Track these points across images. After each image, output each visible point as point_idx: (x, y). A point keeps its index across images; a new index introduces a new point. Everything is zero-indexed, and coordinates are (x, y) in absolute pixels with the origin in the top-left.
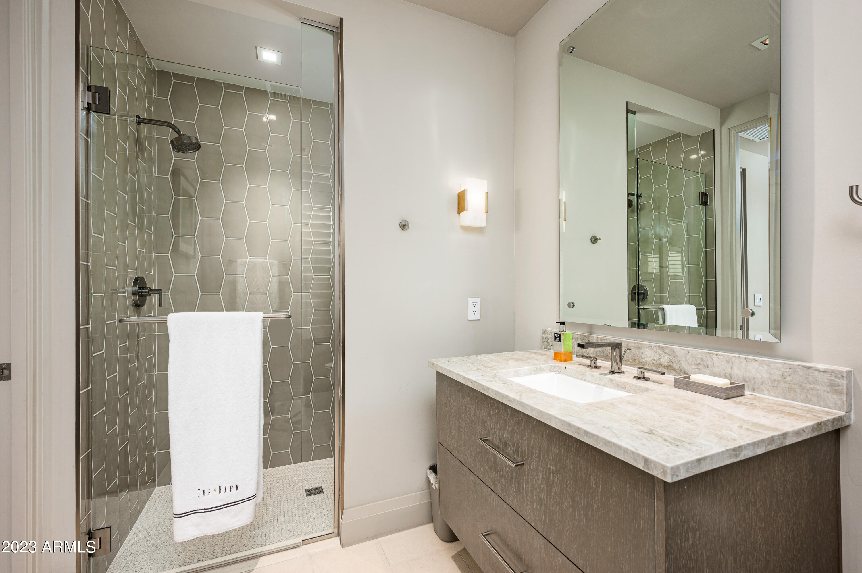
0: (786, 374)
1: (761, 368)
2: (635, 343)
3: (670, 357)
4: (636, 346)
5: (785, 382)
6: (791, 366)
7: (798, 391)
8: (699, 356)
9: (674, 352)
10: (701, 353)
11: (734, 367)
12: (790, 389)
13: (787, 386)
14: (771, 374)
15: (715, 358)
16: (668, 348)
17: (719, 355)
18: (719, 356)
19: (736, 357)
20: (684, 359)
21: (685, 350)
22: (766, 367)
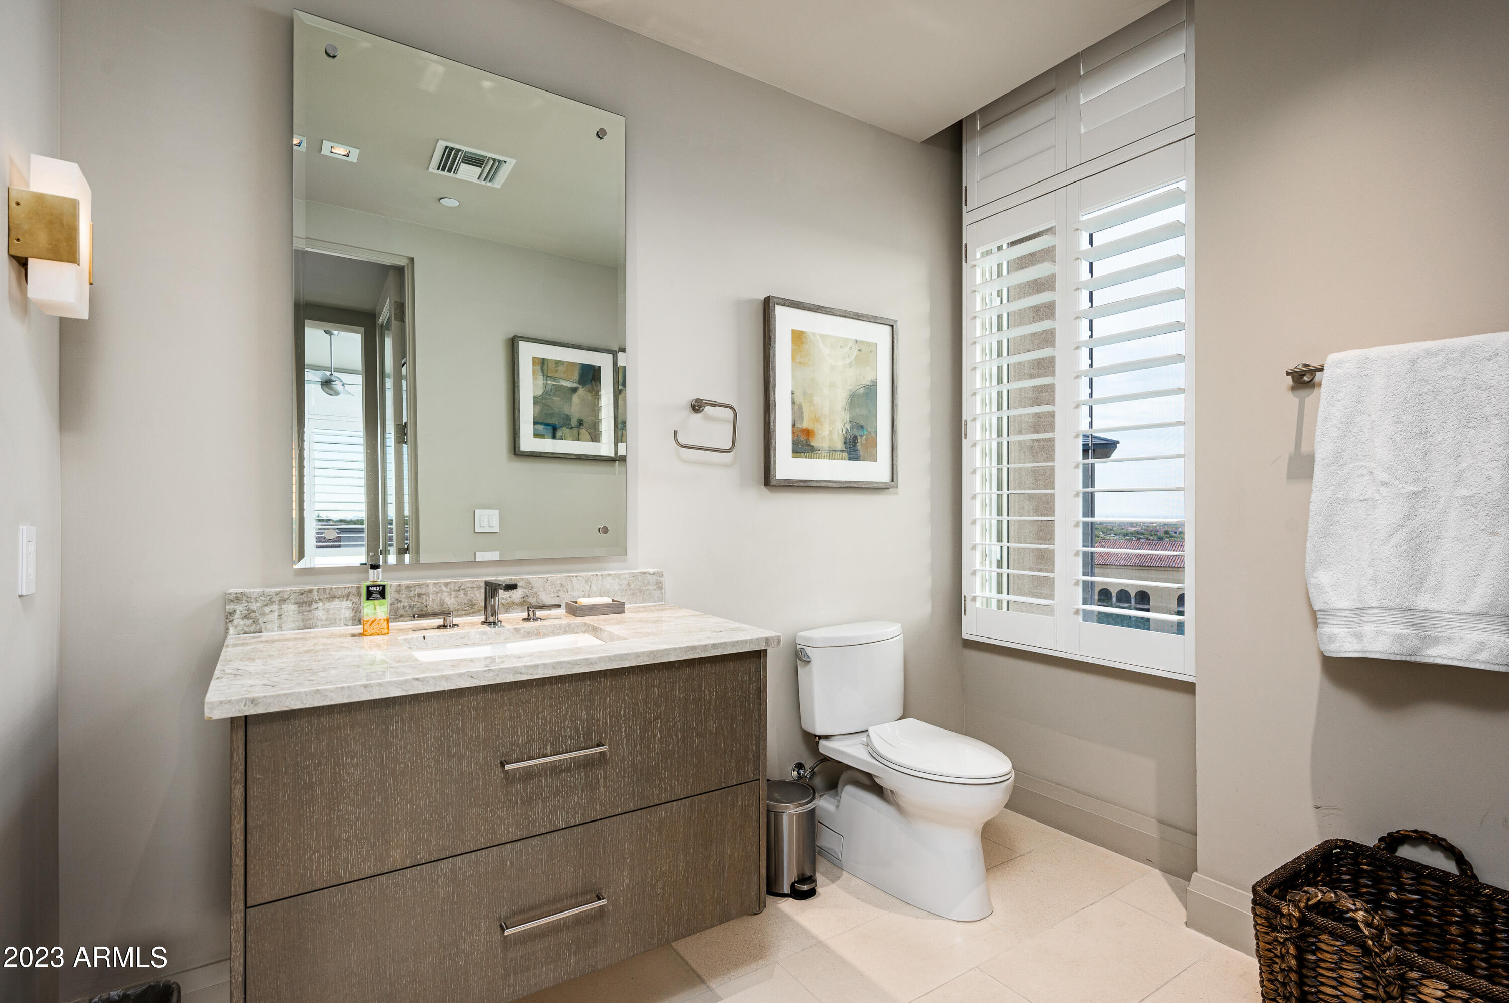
0: (631, 582)
1: (613, 581)
2: (474, 582)
3: (525, 590)
4: (475, 586)
5: (630, 590)
6: (634, 575)
7: (638, 594)
8: (559, 582)
9: (529, 583)
10: (561, 578)
11: (592, 585)
12: (633, 594)
13: (631, 592)
14: (620, 585)
15: (575, 580)
16: (522, 579)
17: (579, 576)
18: (578, 578)
19: (593, 575)
20: (541, 589)
21: (544, 578)
22: (617, 579)
